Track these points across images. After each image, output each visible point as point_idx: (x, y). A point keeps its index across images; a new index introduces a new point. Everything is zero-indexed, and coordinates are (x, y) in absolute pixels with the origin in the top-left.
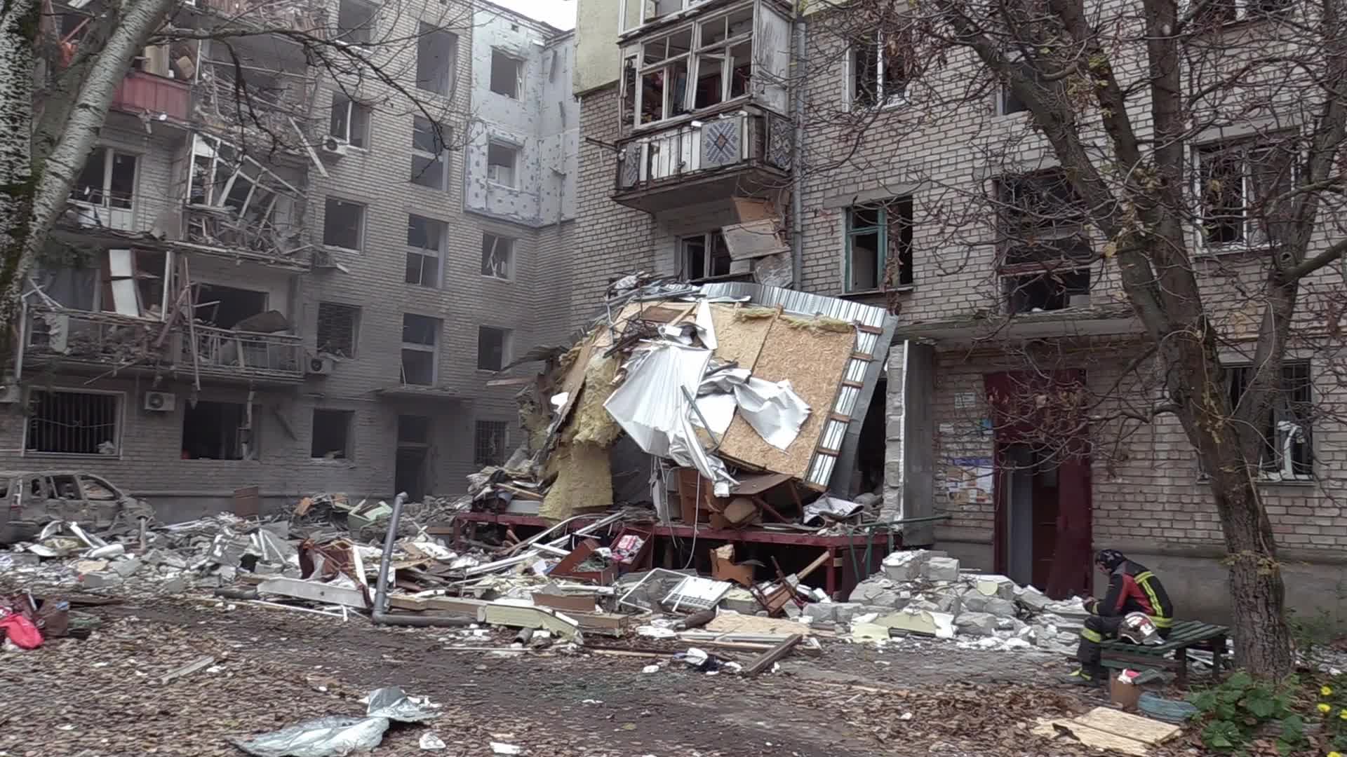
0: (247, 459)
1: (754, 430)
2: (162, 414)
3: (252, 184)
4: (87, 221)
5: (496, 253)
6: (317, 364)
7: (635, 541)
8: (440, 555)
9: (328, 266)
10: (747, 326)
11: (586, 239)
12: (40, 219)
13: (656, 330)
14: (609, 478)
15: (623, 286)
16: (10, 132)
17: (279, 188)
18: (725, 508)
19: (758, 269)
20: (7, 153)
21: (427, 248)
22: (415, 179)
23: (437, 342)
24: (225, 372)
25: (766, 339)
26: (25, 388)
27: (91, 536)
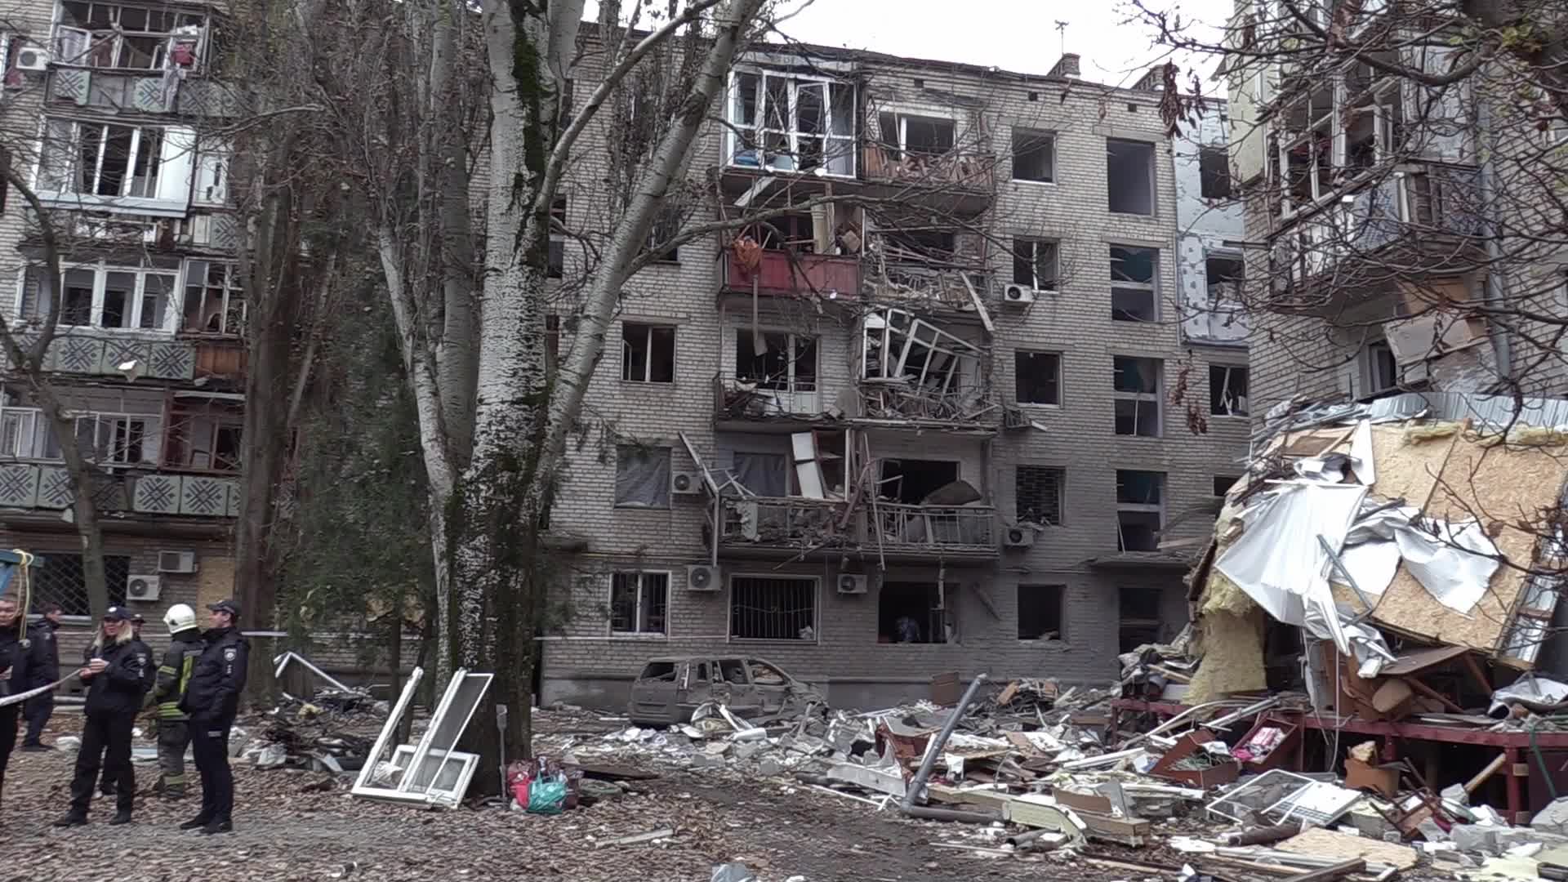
0: (951, 642)
1: (1423, 588)
2: (856, 595)
3: (928, 349)
4: (771, 409)
5: (1230, 387)
6: (1016, 535)
7: (1275, 735)
8: (1051, 747)
9: (1021, 425)
10: (1419, 450)
11: (1262, 360)
12: (554, 423)
13: (1289, 467)
14: (1260, 656)
15: (1274, 414)
16: (525, 350)
17: (957, 348)
18: (1373, 693)
19: (1435, 373)
20: (524, 370)
21: (1143, 391)
22: (1117, 315)
23: (1162, 499)
24: (914, 549)
25: (1445, 464)
26: (724, 576)
27: (738, 719)
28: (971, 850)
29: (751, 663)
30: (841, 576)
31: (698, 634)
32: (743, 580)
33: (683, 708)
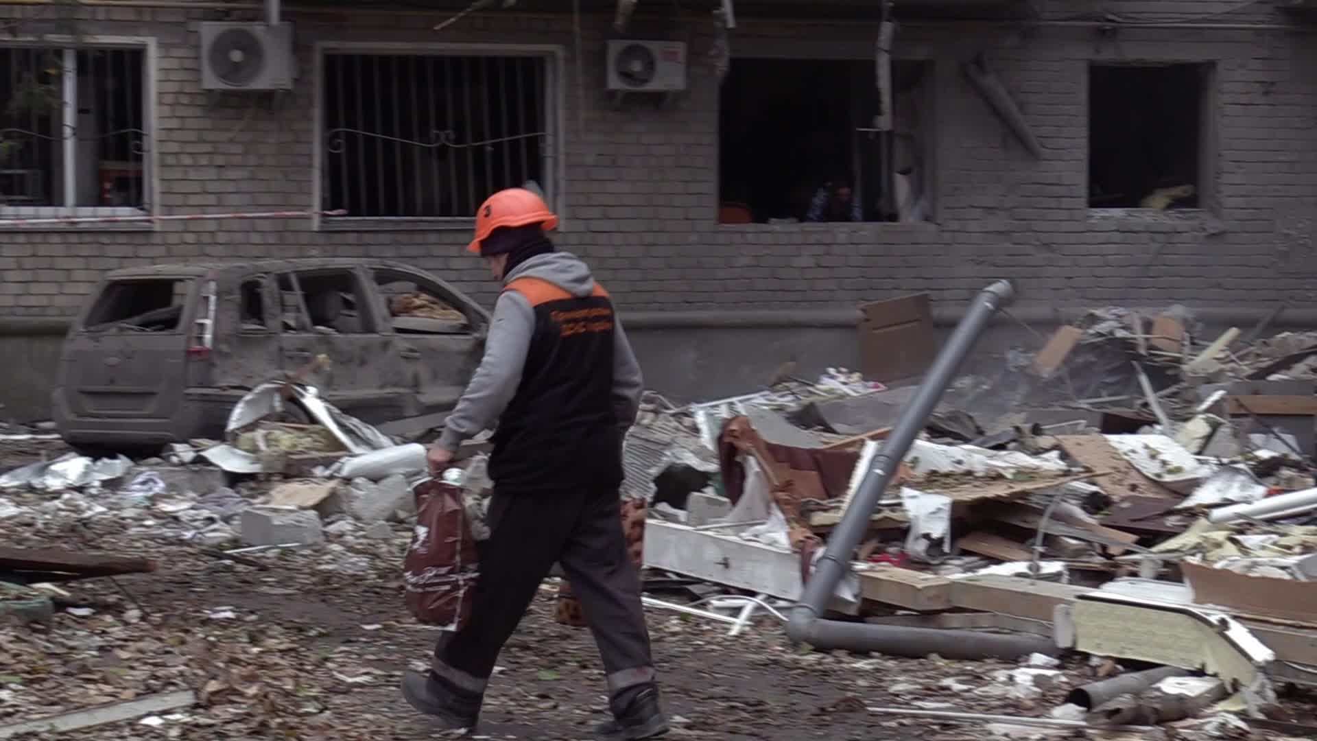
0: (909, 218)
2: (657, 100)
8: (1178, 470)
26: (299, 50)
27: (353, 422)
28: (974, 723)
29: (383, 277)
30: (615, 47)
31: (238, 208)
32: (349, 59)
33: (204, 398)
